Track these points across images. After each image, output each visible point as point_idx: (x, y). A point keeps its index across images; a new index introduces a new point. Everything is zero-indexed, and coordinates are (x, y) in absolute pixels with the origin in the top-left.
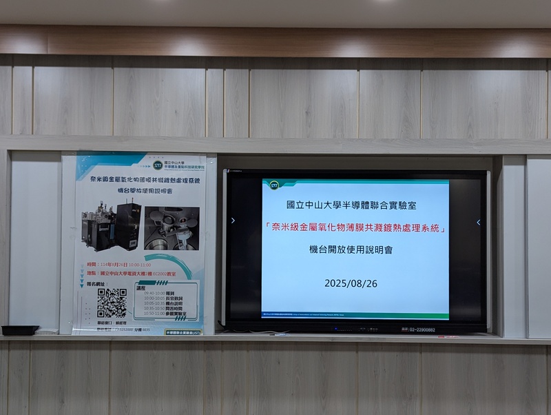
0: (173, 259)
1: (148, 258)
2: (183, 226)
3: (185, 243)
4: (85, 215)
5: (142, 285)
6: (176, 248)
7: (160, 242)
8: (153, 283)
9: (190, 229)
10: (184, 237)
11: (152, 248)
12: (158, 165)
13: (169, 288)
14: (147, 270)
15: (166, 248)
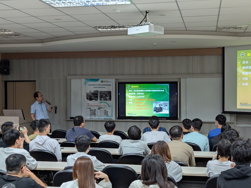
0: (106, 103)
1: (100, 102)
2: (108, 95)
3: (108, 99)
4: (87, 93)
5: (99, 108)
6: (106, 100)
7: (103, 99)
8: (101, 108)
9: (109, 96)
10: (108, 98)
11: (101, 100)
12: (102, 82)
13: (105, 109)
14: (100, 105)
15: (104, 100)
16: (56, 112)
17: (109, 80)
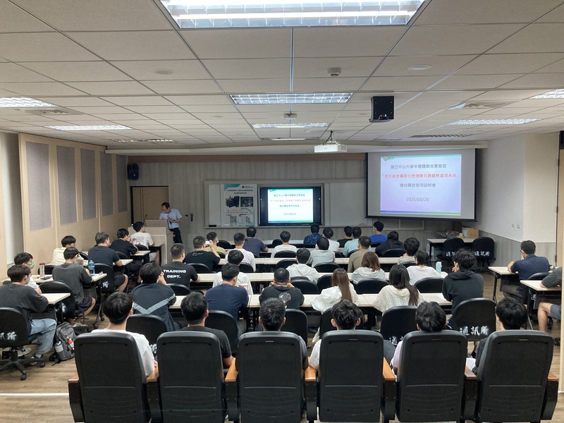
0: (247, 209)
3: (250, 205)
4: (226, 199)
7: (244, 205)
8: (243, 215)
9: (251, 202)
11: (242, 207)
12: (243, 187)
13: (247, 216)
14: (241, 212)
16: (192, 220)
17: (251, 185)
